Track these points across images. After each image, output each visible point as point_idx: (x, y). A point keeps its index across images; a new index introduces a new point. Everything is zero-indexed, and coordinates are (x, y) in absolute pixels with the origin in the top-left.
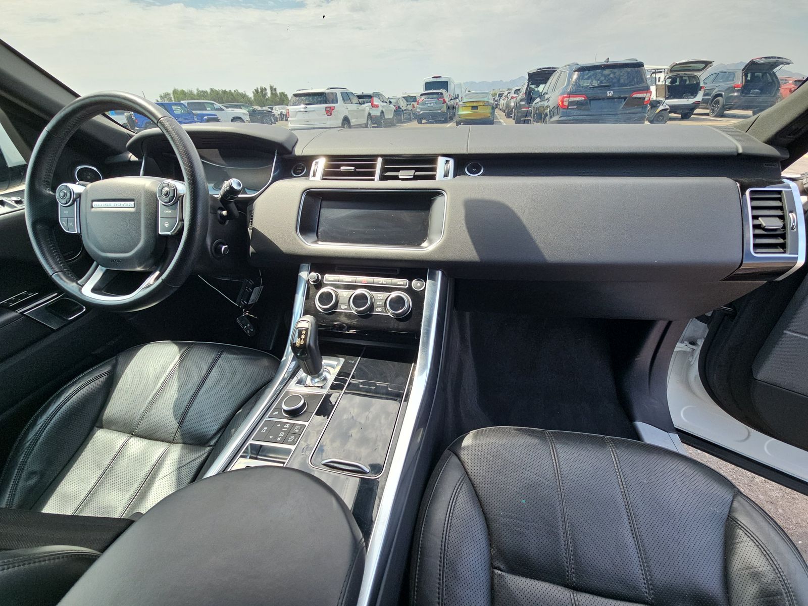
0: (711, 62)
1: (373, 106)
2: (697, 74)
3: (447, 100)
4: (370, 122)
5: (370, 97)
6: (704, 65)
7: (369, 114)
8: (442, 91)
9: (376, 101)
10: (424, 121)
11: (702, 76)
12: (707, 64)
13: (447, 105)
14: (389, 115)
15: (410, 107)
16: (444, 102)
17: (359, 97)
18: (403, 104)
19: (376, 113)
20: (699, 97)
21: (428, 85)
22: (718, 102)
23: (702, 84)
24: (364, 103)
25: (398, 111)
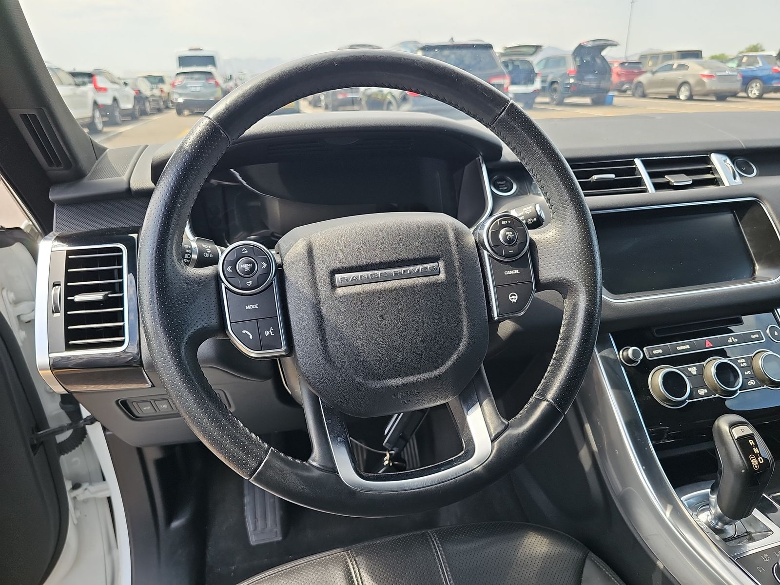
0: (540, 47)
1: (98, 89)
2: (530, 59)
3: (220, 81)
4: (97, 114)
5: (90, 75)
6: (533, 49)
7: (95, 103)
8: (209, 68)
9: (101, 82)
10: (186, 112)
11: (535, 60)
12: (537, 48)
13: (222, 89)
14: (127, 105)
15: (157, 92)
16: (217, 84)
17: (74, 75)
18: (146, 89)
19: (105, 100)
20: (537, 85)
21: (183, 61)
22: (555, 90)
23: (536, 70)
24: (84, 84)
25: (139, 98)
